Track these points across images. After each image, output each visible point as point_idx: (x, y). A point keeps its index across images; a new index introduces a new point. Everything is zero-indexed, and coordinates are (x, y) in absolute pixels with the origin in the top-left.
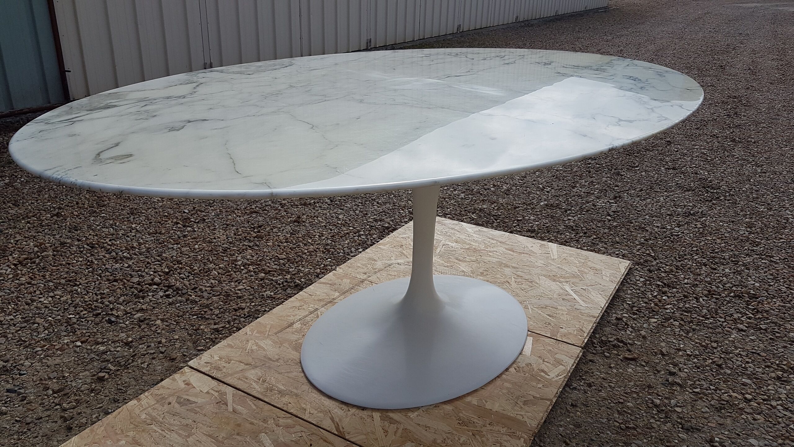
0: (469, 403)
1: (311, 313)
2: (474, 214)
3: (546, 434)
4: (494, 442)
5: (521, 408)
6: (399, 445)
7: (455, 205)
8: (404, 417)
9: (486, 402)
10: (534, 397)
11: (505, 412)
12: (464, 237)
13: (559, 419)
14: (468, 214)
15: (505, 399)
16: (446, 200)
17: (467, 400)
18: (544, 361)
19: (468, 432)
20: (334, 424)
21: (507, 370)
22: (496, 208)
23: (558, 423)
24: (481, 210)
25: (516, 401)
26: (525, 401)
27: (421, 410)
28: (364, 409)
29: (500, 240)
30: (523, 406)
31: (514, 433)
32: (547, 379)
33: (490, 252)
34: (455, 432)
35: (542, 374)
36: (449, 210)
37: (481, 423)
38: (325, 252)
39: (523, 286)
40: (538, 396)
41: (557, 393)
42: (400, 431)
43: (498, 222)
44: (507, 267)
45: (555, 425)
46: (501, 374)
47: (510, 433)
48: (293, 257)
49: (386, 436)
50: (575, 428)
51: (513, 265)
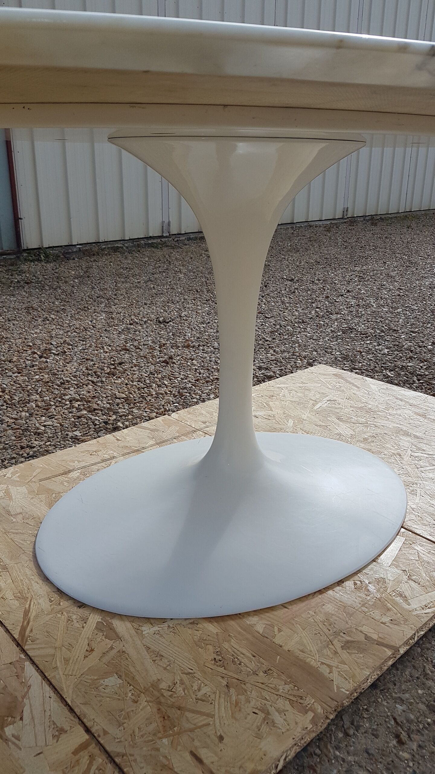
0: (249, 629)
1: (103, 461)
2: (392, 372)
3: (367, 710)
4: (257, 708)
5: (336, 653)
6: (95, 678)
7: (371, 360)
8: (133, 632)
9: (280, 630)
10: (367, 637)
11: (302, 655)
12: (362, 394)
13: (403, 687)
14: (384, 371)
15: (315, 632)
16: (363, 354)
17: (248, 622)
18: (409, 578)
19: (221, 680)
20: (24, 619)
21: (340, 582)
22: (424, 367)
23: (398, 695)
24: (403, 368)
25: (331, 638)
26: (348, 642)
27: (166, 625)
28: (81, 605)
29: (411, 401)
30: (339, 650)
31: (301, 698)
32: (404, 609)
33: (390, 415)
34: (198, 675)
35: (399, 599)
36: (360, 364)
37: (252, 666)
38: (177, 396)
39: (421, 463)
40: (375, 637)
41: (412, 638)
42: (113, 653)
43: (420, 383)
44: (408, 435)
45: (392, 696)
46: (327, 589)
47: (294, 696)
48: (134, 397)
49: (86, 657)
50: (427, 712)
51: (417, 434)
